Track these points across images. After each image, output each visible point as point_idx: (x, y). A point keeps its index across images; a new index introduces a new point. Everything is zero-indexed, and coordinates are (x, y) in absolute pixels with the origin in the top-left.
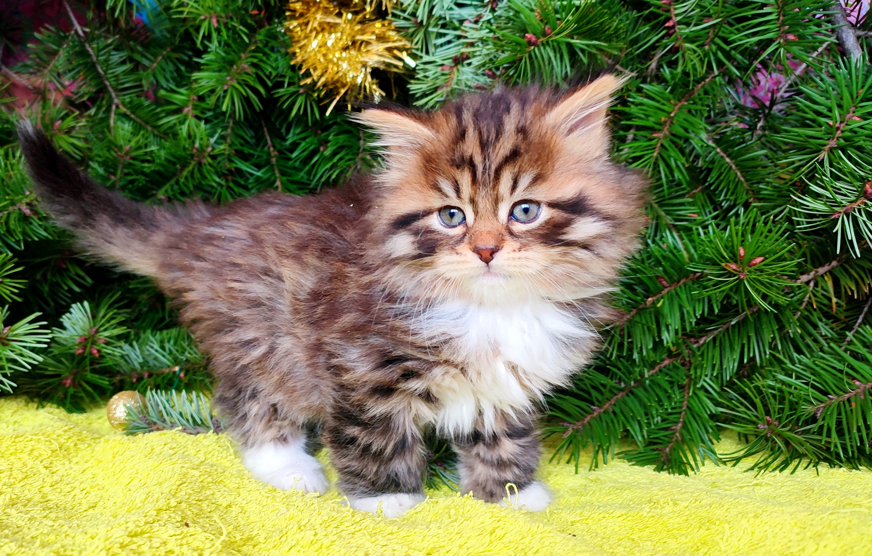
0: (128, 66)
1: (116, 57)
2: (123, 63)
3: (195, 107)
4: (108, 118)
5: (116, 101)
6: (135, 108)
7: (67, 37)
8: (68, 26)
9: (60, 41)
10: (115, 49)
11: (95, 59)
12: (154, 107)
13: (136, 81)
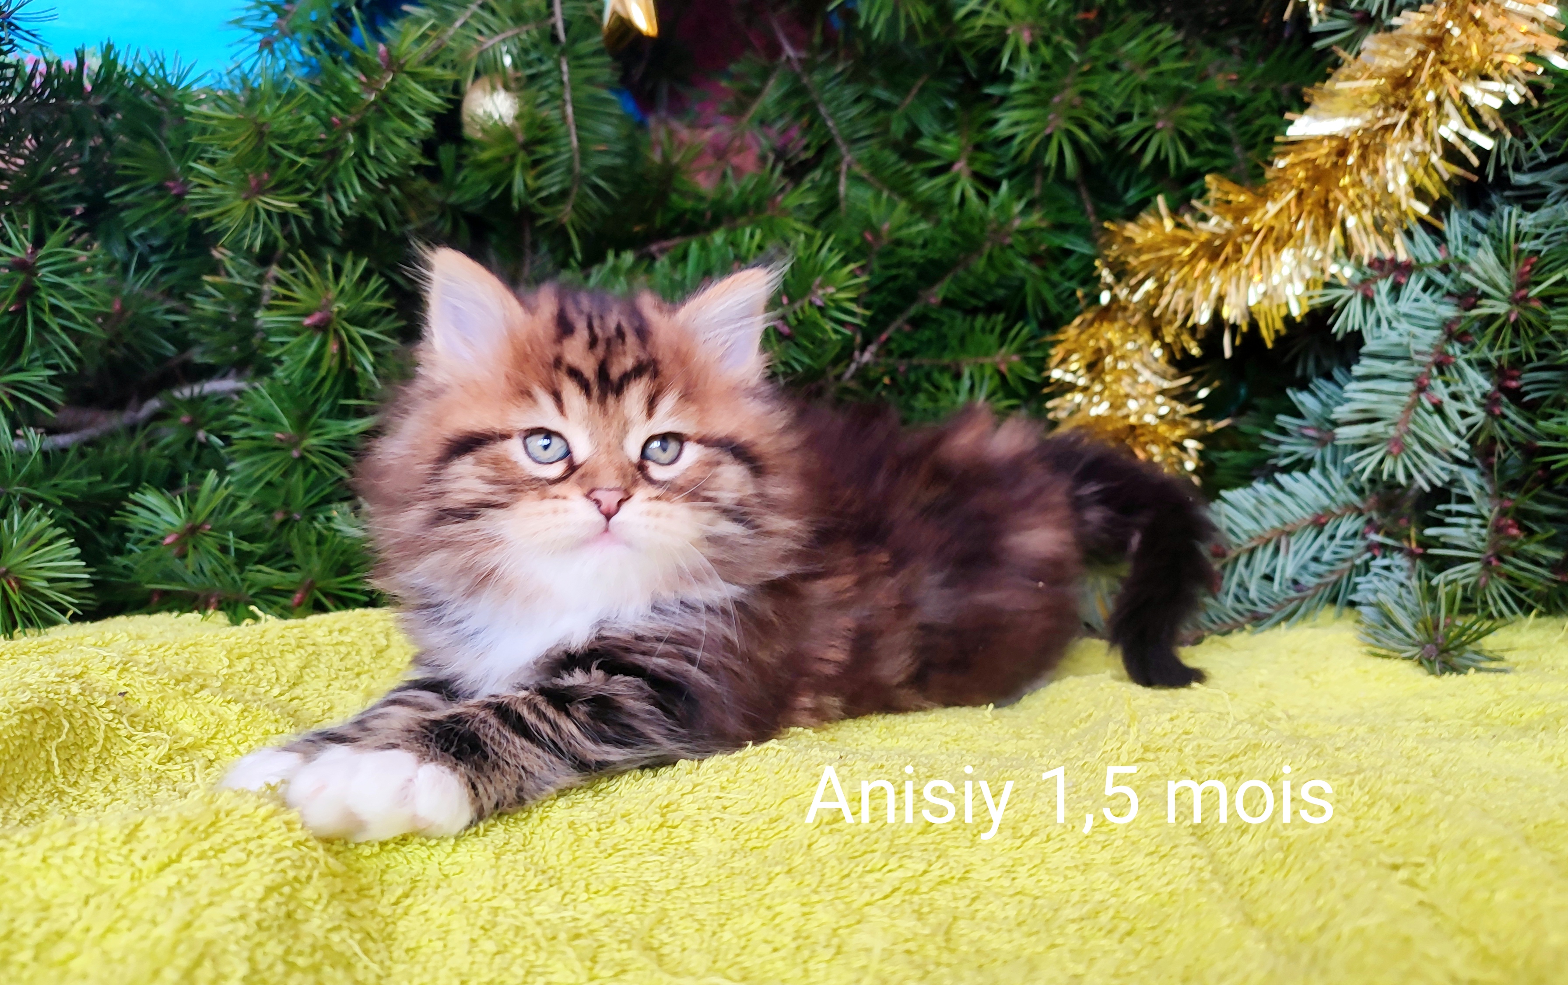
0: (863, 106)
1: (849, 93)
2: (858, 100)
3: (971, 161)
4: (835, 183)
5: (848, 158)
6: (876, 167)
7: (775, 68)
8: (775, 50)
9: (765, 75)
10: (848, 82)
11: (815, 96)
12: (903, 164)
13: (876, 125)
